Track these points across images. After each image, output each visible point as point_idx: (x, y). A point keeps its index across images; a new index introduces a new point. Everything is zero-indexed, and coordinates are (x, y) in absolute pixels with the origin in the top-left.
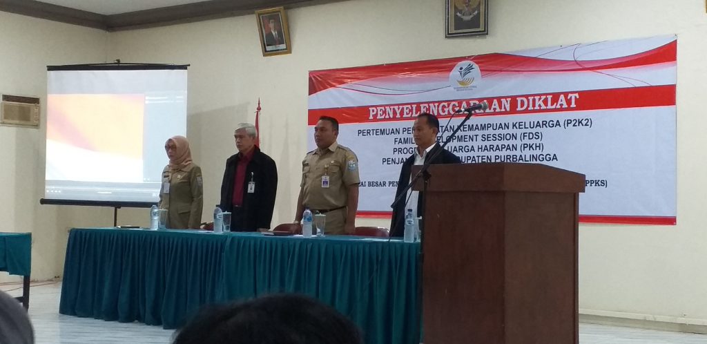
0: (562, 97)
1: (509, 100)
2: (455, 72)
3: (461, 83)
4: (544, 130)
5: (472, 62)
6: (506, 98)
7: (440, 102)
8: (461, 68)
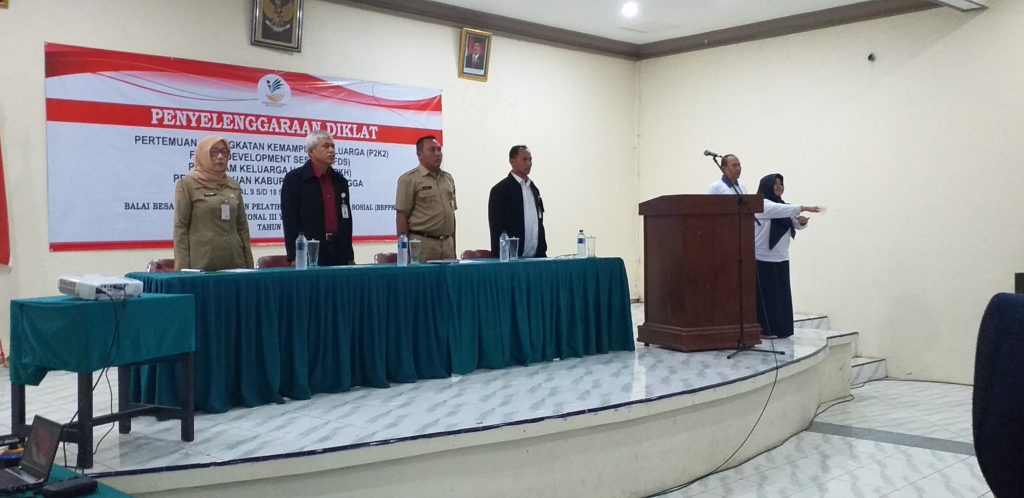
2: (262, 82)
3: (270, 97)
5: (280, 78)
6: (317, 121)
8: (268, 82)
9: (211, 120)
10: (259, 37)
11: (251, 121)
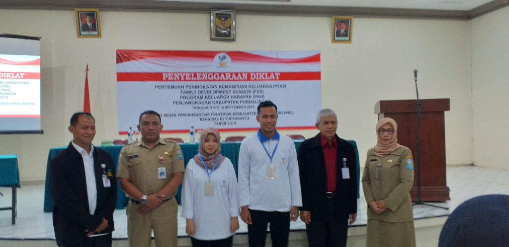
0: (272, 74)
1: (246, 74)
2: (217, 57)
3: (220, 64)
4: (264, 89)
5: (225, 55)
7: (208, 73)
8: (220, 57)
9: (191, 76)
10: (214, 36)
11: (211, 76)
